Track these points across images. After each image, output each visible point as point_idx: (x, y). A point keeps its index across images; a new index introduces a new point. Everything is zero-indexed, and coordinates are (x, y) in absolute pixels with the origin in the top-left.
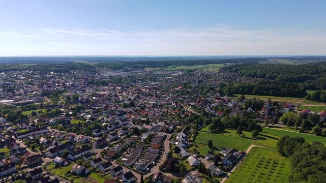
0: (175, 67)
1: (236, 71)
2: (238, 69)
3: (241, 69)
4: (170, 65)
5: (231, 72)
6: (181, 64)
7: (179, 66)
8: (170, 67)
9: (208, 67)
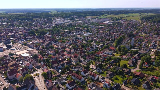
0: (106, 16)
4: (103, 14)
6: (111, 13)
7: (109, 15)
8: (103, 15)
9: (129, 16)
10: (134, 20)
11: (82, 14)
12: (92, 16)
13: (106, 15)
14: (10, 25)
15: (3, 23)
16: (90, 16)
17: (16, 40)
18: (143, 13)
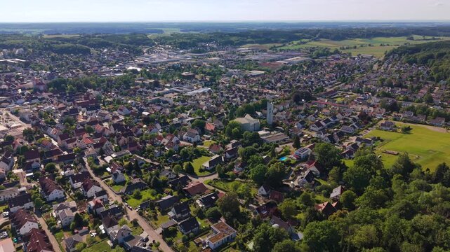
0: (304, 43)
1: (424, 61)
2: (431, 57)
3: (441, 55)
4: (297, 38)
5: (411, 63)
6: (321, 37)
7: (315, 40)
8: (295, 42)
9: (370, 45)
10: (364, 56)
11: (233, 39)
12: (261, 43)
13: (306, 40)
14: (19, 65)
15: (9, 60)
16: (257, 42)
17: (6, 101)
18: (421, 37)
